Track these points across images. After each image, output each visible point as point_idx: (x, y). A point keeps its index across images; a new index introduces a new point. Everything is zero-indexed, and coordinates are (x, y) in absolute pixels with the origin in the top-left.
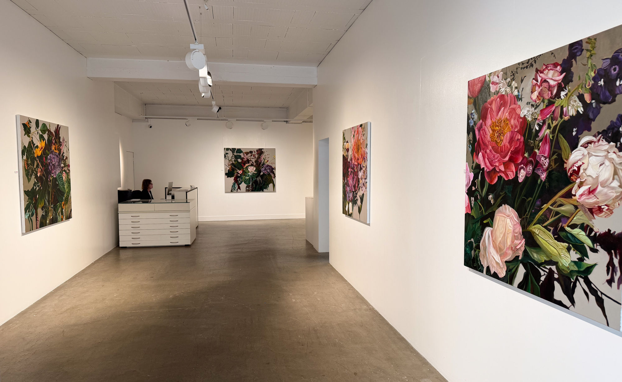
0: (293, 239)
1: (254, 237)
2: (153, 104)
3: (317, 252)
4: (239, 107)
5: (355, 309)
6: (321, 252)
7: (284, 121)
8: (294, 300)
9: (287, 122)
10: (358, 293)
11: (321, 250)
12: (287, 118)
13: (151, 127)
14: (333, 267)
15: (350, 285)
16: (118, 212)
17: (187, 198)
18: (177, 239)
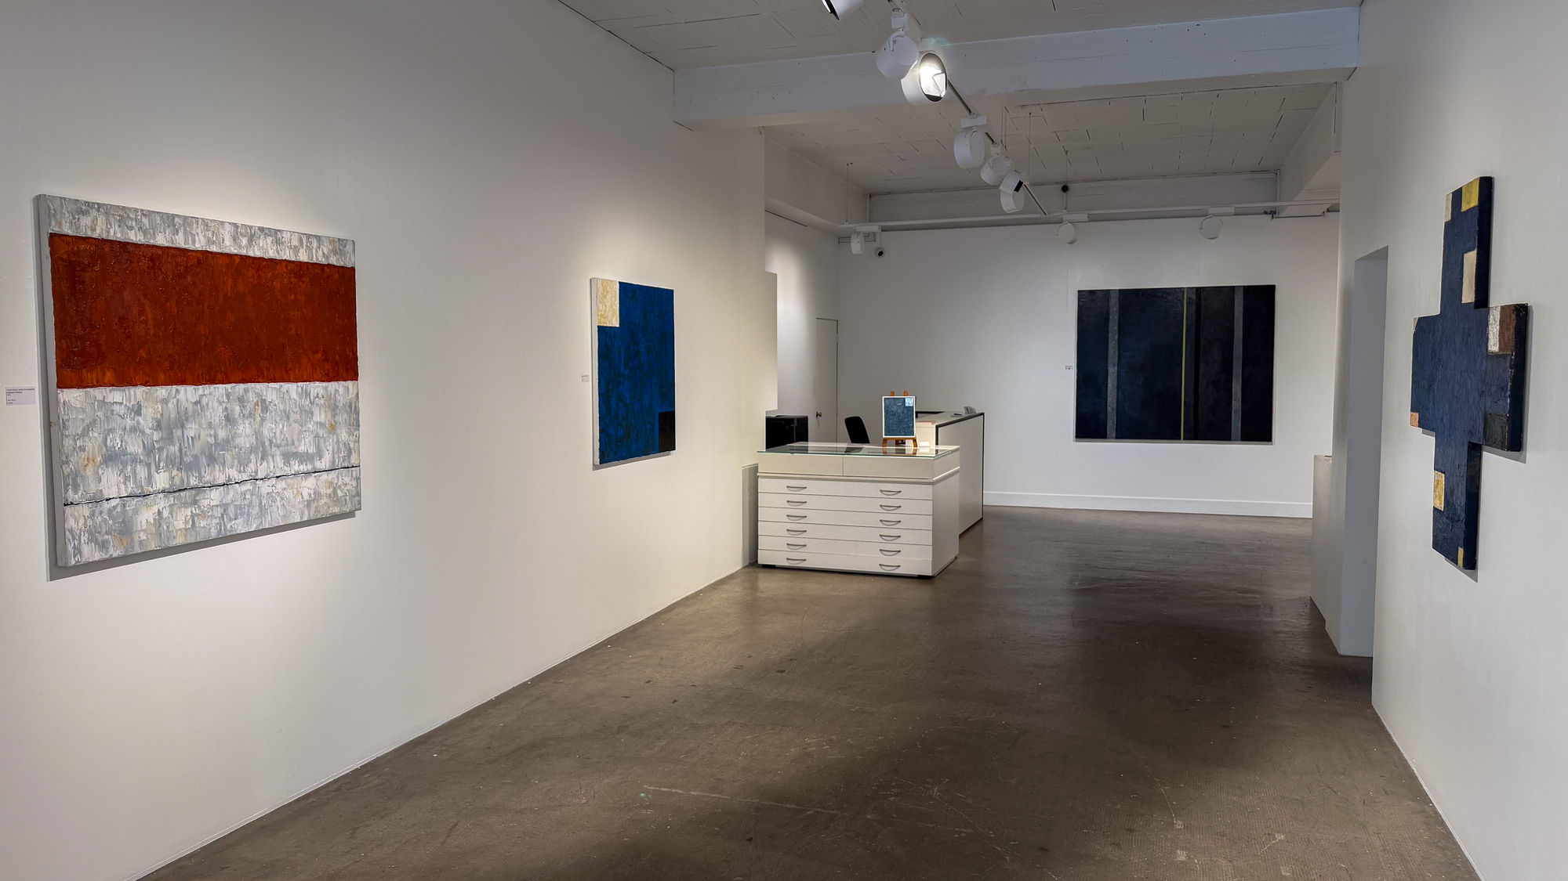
2: (889, 193)
3: (1336, 653)
4: (1122, 179)
6: (1348, 654)
7: (1266, 213)
8: (1181, 857)
9: (1273, 213)
11: (1347, 646)
12: (1275, 200)
13: (881, 254)
16: (758, 474)
17: (937, 444)
18: (898, 556)
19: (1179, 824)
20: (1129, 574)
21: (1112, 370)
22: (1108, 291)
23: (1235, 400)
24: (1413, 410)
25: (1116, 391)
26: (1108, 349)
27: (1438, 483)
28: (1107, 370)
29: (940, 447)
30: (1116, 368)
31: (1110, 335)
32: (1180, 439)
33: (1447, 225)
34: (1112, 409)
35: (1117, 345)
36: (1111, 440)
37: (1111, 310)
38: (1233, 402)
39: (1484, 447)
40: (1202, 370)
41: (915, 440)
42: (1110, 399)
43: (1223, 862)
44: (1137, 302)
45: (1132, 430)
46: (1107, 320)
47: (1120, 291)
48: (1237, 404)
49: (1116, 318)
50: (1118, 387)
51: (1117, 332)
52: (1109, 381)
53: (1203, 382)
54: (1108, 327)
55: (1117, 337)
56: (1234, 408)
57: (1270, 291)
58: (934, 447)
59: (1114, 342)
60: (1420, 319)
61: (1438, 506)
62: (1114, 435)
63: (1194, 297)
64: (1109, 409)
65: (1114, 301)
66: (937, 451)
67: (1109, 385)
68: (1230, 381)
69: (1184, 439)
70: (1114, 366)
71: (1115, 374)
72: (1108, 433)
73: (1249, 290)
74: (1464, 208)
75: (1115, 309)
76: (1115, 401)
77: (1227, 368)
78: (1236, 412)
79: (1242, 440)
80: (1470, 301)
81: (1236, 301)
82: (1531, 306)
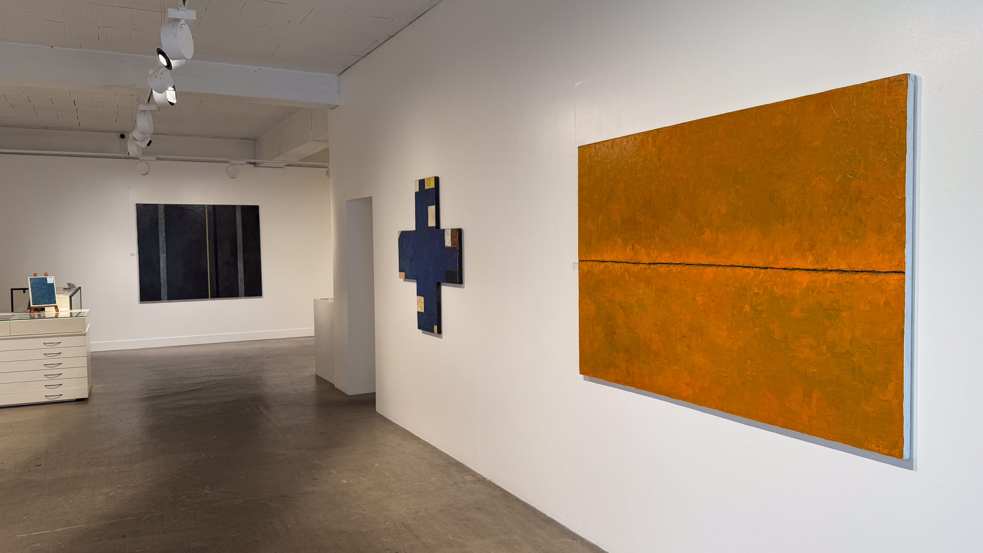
0: (290, 376)
1: (210, 376)
3: (344, 395)
5: (455, 483)
7: (250, 163)
8: (345, 481)
9: (254, 164)
10: (448, 456)
14: (387, 419)
15: (429, 444)
17: (71, 308)
18: (60, 388)
19: (334, 472)
20: (211, 379)
21: (163, 256)
22: (157, 205)
23: (240, 273)
24: (400, 271)
25: (166, 269)
26: (158, 241)
27: (419, 301)
28: (159, 256)
29: (73, 311)
30: (165, 255)
31: (160, 233)
32: (208, 298)
33: (416, 193)
34: (164, 281)
35: (165, 240)
36: (164, 301)
37: (159, 217)
38: (239, 274)
39: (442, 283)
40: (219, 255)
41: (56, 307)
42: (162, 275)
43: (363, 478)
44: (175, 212)
45: (176, 295)
46: (157, 223)
47: (165, 205)
48: (241, 275)
49: (163, 222)
50: (167, 267)
51: (164, 231)
52: (161, 262)
53: (220, 263)
54: (158, 228)
55: (164, 234)
56: (239, 278)
57: (255, 209)
58: (70, 311)
59: (163, 238)
60: (402, 232)
61: (420, 311)
62: (166, 298)
63: (211, 211)
64: (162, 281)
65: (161, 211)
66: (71, 313)
67: (161, 266)
68: (236, 261)
69: (211, 298)
70: (164, 253)
71: (165, 258)
72: (162, 296)
73: (244, 208)
74: (427, 187)
75: (162, 217)
76: (166, 276)
77: (234, 254)
78: (241, 279)
79: (245, 296)
80: (433, 226)
81: (237, 214)
82: (464, 230)
